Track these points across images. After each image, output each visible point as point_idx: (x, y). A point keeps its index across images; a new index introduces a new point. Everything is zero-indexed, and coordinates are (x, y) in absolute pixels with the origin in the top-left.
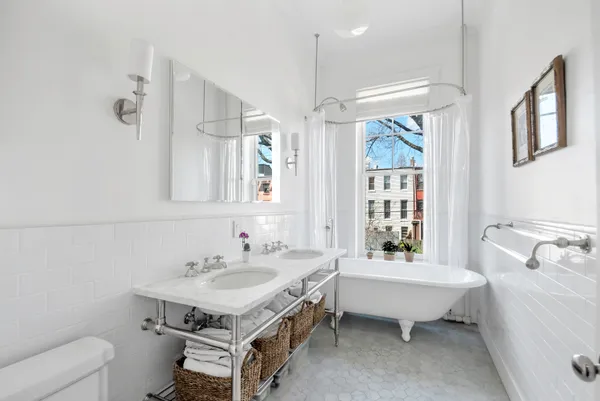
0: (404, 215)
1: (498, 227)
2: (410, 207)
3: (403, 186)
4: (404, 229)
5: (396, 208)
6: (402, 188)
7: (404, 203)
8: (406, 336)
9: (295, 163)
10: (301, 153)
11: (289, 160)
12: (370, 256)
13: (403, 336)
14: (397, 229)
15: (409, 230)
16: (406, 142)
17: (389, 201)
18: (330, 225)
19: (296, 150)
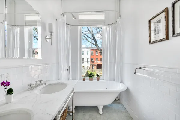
0: (88, 62)
1: (140, 68)
2: (89, 60)
3: (87, 54)
4: (88, 67)
5: (85, 60)
6: (87, 55)
7: (88, 59)
8: (101, 112)
9: (51, 39)
10: (54, 34)
11: (48, 37)
12: (84, 79)
13: (100, 112)
14: (86, 67)
15: (89, 67)
16: (89, 41)
17: (84, 59)
18: (68, 68)
19: (51, 32)
